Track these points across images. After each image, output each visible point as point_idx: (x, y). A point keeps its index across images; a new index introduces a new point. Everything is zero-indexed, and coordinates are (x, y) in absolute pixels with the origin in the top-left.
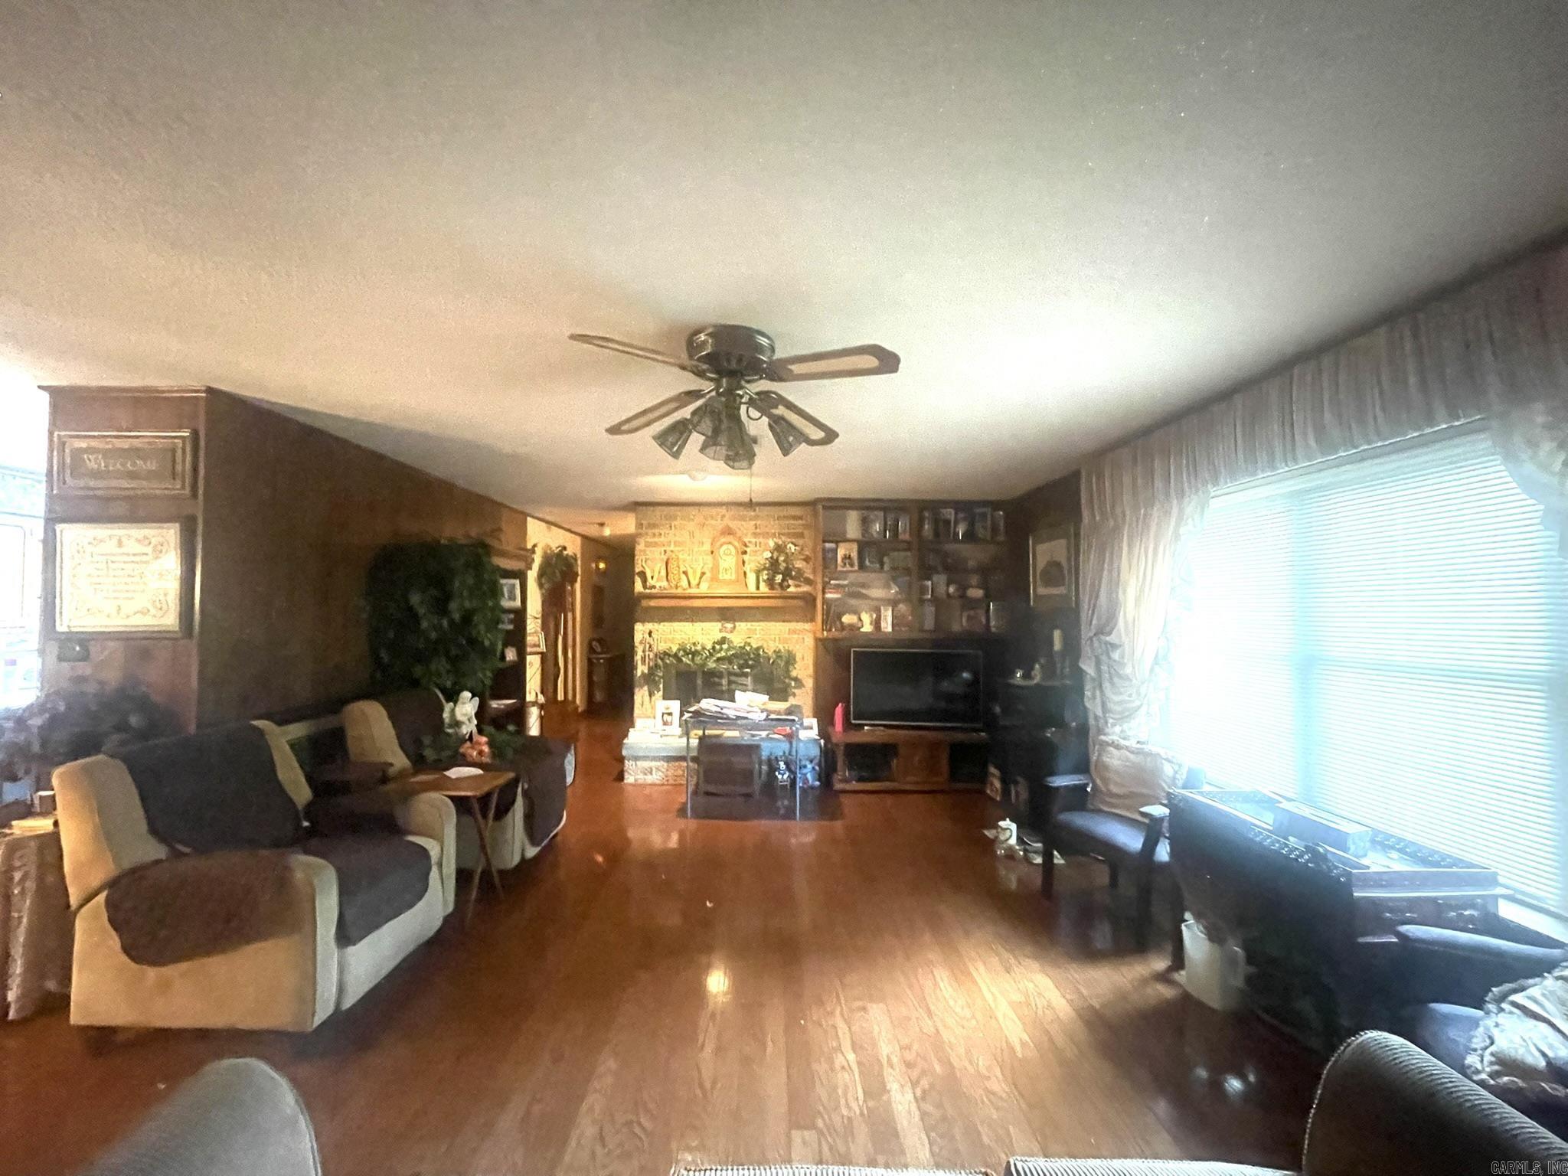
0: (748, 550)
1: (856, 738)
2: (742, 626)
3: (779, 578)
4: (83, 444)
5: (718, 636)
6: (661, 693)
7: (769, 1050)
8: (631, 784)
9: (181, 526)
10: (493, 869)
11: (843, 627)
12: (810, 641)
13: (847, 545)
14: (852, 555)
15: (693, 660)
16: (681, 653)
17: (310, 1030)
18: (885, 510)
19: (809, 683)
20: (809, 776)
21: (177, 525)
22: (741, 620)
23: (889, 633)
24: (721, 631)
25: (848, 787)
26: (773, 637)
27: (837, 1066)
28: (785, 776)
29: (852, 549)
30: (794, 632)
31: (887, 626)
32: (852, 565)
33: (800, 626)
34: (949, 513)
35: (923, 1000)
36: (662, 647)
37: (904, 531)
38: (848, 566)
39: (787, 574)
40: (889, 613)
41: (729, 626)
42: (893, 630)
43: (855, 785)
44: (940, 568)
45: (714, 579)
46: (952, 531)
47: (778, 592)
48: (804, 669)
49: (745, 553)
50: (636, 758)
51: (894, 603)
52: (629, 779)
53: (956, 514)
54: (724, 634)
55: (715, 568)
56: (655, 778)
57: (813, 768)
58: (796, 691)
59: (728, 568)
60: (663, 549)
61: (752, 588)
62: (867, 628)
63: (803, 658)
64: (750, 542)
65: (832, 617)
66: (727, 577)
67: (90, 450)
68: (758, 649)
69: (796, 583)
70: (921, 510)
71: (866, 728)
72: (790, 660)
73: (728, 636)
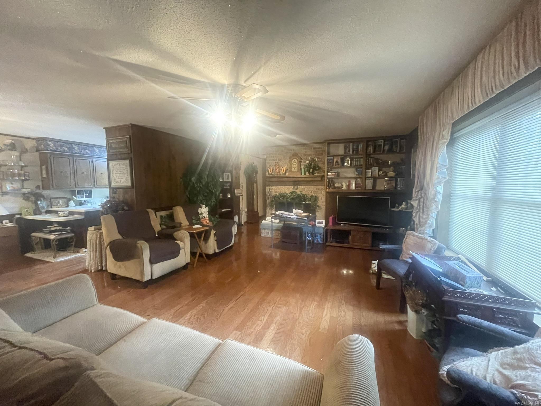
0: (302, 161)
1: (337, 227)
2: (300, 187)
3: (311, 170)
4: (111, 141)
5: (292, 190)
6: (274, 209)
7: (245, 310)
8: (263, 237)
9: (129, 160)
10: (203, 253)
11: (335, 188)
12: (324, 192)
13: (337, 157)
14: (339, 161)
15: (283, 199)
16: (280, 196)
17: (144, 281)
18: (353, 142)
19: (324, 208)
20: (319, 240)
21: (128, 160)
22: (300, 185)
23: (353, 190)
24: (293, 189)
25: (331, 244)
26: (311, 191)
27: (260, 319)
28: (310, 239)
29: (338, 159)
30: (319, 189)
31: (353, 187)
32: (338, 164)
33: (320, 187)
34: (381, 142)
35: (301, 309)
36: (274, 194)
37: (361, 151)
38: (337, 165)
39: (314, 169)
40: (354, 183)
41: (296, 187)
42: (355, 189)
43: (334, 244)
44: (375, 164)
45: (291, 171)
46: (382, 149)
47: (311, 175)
48: (322, 202)
49: (301, 162)
50: (264, 229)
51: (355, 178)
52: (263, 235)
53: (384, 142)
54: (294, 190)
55: (291, 168)
56: (270, 235)
57: (321, 237)
58: (319, 211)
59: (295, 167)
60: (274, 162)
61: (303, 174)
62: (344, 188)
63: (322, 199)
64: (303, 158)
65: (330, 183)
66: (294, 170)
67: (113, 143)
68: (305, 195)
69: (318, 172)
70: (368, 141)
71: (342, 225)
72: (316, 199)
73: (296, 191)
